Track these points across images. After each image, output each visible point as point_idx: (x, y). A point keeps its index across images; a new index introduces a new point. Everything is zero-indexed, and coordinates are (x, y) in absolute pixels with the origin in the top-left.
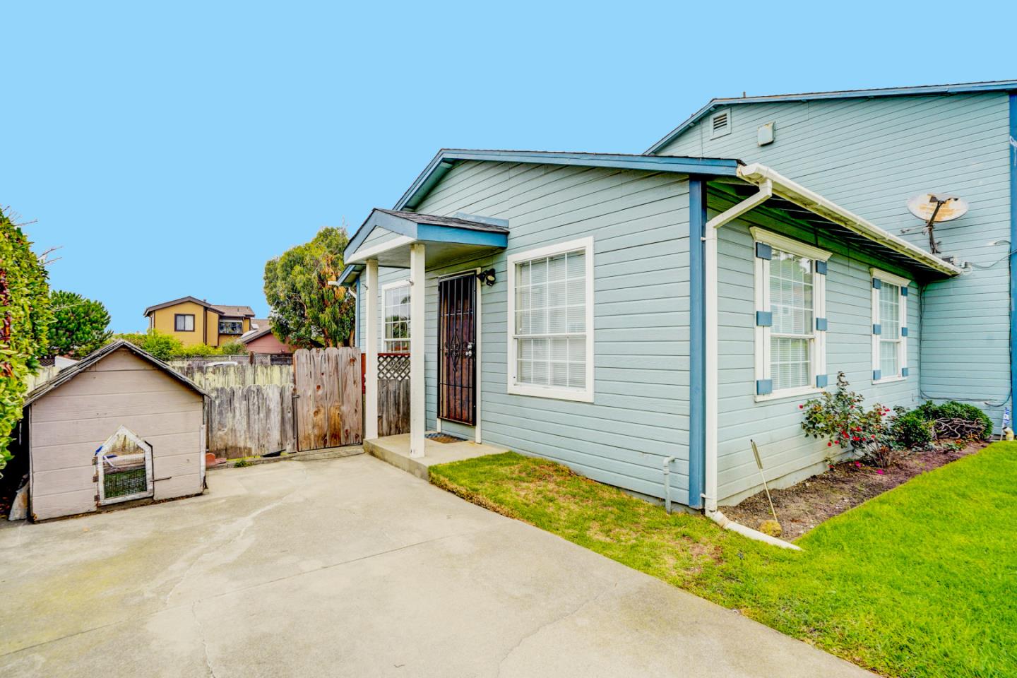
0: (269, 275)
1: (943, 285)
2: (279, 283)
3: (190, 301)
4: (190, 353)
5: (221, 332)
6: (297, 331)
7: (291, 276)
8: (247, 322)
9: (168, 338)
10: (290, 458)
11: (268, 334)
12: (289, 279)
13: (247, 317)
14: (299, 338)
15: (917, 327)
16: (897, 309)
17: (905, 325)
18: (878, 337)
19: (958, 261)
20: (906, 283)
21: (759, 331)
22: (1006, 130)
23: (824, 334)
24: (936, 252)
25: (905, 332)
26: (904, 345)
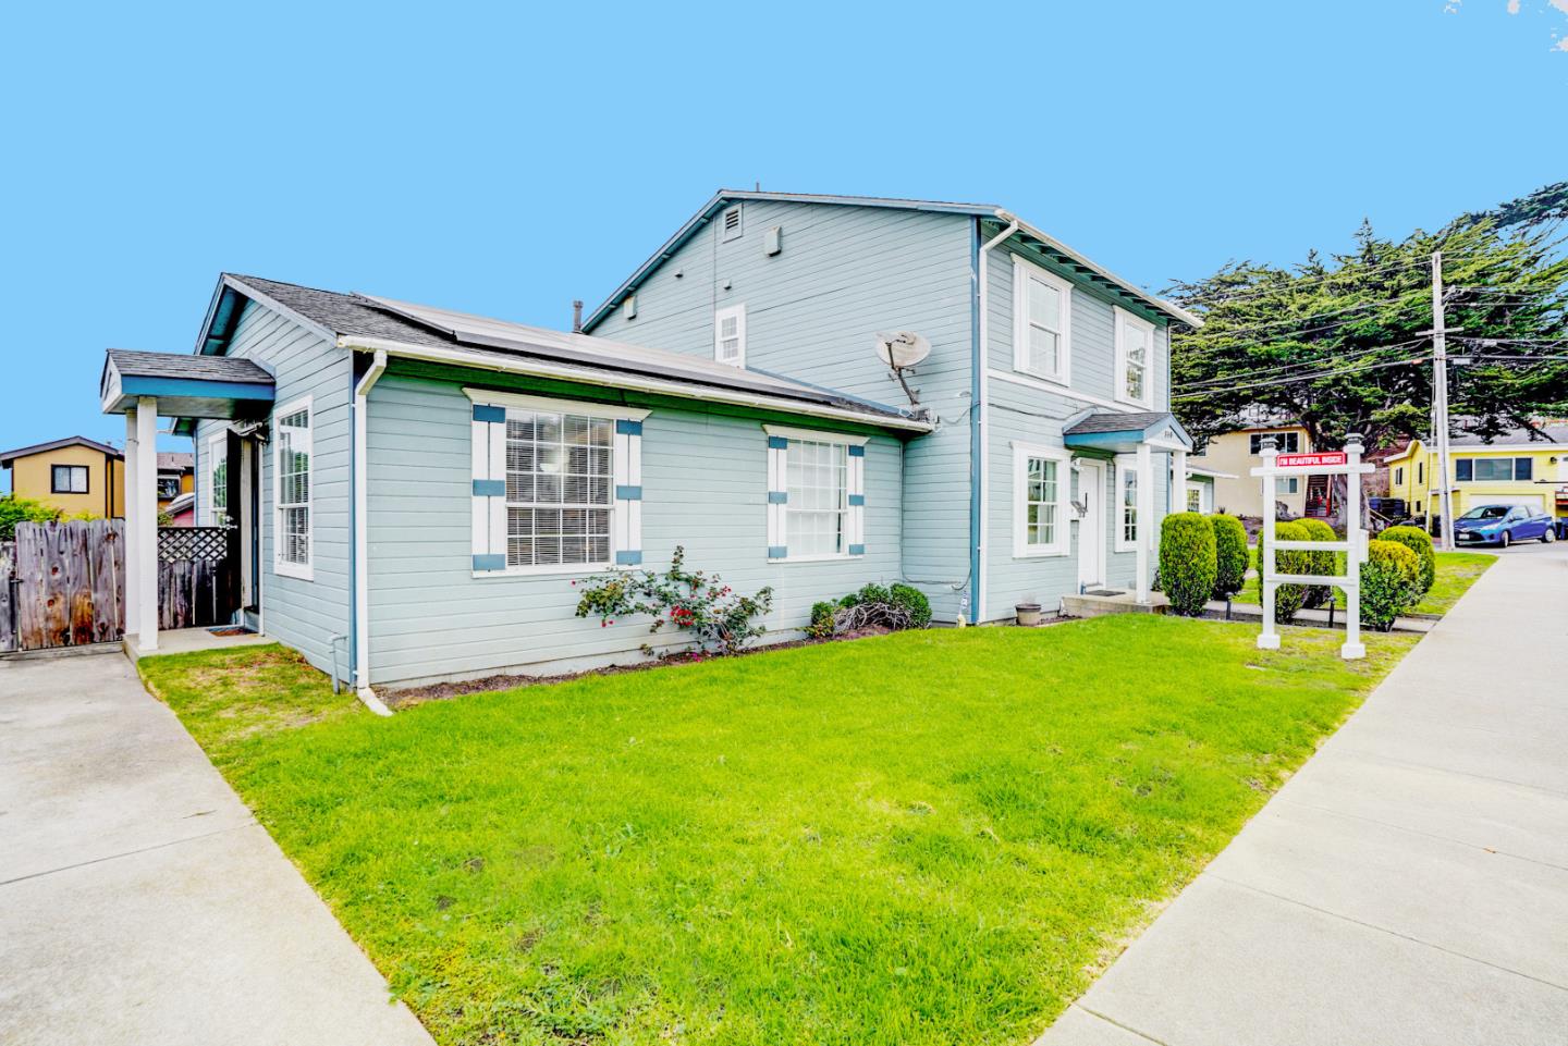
1: (920, 443)
3: (80, 443)
8: (188, 477)
9: (39, 503)
15: (898, 494)
16: (842, 473)
17: (860, 492)
18: (782, 507)
19: (932, 414)
20: (861, 441)
21: (479, 502)
22: (968, 260)
23: (636, 504)
24: (914, 402)
25: (857, 500)
26: (855, 518)
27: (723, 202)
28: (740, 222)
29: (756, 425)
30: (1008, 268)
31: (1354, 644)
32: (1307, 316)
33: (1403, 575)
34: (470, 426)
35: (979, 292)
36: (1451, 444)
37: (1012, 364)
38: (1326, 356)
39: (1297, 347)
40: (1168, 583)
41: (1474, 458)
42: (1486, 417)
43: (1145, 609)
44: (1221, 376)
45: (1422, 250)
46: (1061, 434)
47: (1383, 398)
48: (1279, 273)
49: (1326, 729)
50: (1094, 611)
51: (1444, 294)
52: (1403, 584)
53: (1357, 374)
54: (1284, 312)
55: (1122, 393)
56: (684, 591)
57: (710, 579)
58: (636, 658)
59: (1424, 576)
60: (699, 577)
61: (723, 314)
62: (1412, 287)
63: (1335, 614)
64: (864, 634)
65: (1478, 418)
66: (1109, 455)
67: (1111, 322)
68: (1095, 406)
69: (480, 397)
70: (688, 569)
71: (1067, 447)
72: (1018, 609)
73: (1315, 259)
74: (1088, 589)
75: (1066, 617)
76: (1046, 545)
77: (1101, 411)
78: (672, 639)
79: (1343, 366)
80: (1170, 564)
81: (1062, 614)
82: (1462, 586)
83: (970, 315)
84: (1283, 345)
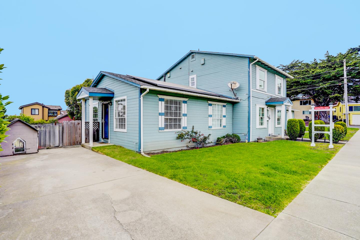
0: (67, 95)
1: (237, 105)
2: (70, 98)
3: (37, 104)
4: (37, 122)
5: (49, 115)
6: (77, 115)
7: (74, 96)
8: (59, 111)
9: (29, 117)
10: (61, 147)
11: (66, 116)
12: (73, 97)
13: (59, 110)
14: (78, 117)
15: (232, 115)
16: (222, 111)
17: (225, 115)
18: (211, 118)
19: (239, 98)
20: (225, 104)
21: (160, 117)
22: (248, 66)
23: (186, 117)
24: (235, 96)
25: (224, 116)
26: (224, 120)
27: (191, 53)
28: (195, 57)
29: (206, 101)
30: (255, 68)
31: (331, 146)
32: (314, 74)
33: (341, 132)
34: (158, 102)
35: (250, 73)
36: (348, 103)
37: (256, 88)
38: (319, 83)
39: (312, 81)
40: (289, 134)
41: (353, 106)
42: (356, 96)
43: (284, 139)
44: (294, 88)
45: (341, 58)
46: (265, 102)
47: (332, 92)
48: (307, 64)
49: (329, 159)
50: (273, 140)
51: (346, 69)
52: (341, 134)
53: (326, 87)
54: (308, 73)
55: (277, 93)
56: (194, 134)
57: (199, 132)
58: (186, 148)
59: (345, 132)
60: (197, 132)
61: (191, 77)
62: (338, 67)
63: (326, 140)
64: (228, 144)
65: (354, 97)
66: (274, 107)
67: (275, 78)
68: (272, 96)
69: (160, 97)
70: (195, 130)
71: (266, 105)
72: (258, 139)
73: (316, 61)
74: (271, 135)
75: (266, 141)
76: (262, 126)
77: (273, 97)
78: (192, 145)
79: (322, 85)
80: (290, 130)
81: (265, 140)
82: (352, 135)
83: (248, 78)
84: (308, 80)
